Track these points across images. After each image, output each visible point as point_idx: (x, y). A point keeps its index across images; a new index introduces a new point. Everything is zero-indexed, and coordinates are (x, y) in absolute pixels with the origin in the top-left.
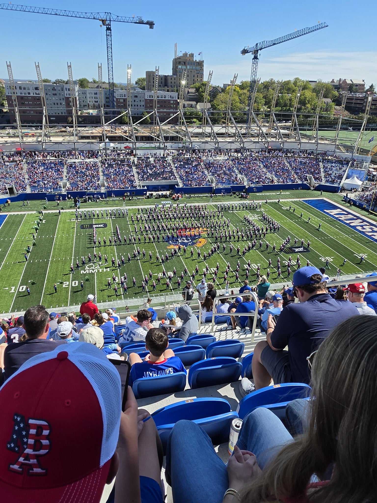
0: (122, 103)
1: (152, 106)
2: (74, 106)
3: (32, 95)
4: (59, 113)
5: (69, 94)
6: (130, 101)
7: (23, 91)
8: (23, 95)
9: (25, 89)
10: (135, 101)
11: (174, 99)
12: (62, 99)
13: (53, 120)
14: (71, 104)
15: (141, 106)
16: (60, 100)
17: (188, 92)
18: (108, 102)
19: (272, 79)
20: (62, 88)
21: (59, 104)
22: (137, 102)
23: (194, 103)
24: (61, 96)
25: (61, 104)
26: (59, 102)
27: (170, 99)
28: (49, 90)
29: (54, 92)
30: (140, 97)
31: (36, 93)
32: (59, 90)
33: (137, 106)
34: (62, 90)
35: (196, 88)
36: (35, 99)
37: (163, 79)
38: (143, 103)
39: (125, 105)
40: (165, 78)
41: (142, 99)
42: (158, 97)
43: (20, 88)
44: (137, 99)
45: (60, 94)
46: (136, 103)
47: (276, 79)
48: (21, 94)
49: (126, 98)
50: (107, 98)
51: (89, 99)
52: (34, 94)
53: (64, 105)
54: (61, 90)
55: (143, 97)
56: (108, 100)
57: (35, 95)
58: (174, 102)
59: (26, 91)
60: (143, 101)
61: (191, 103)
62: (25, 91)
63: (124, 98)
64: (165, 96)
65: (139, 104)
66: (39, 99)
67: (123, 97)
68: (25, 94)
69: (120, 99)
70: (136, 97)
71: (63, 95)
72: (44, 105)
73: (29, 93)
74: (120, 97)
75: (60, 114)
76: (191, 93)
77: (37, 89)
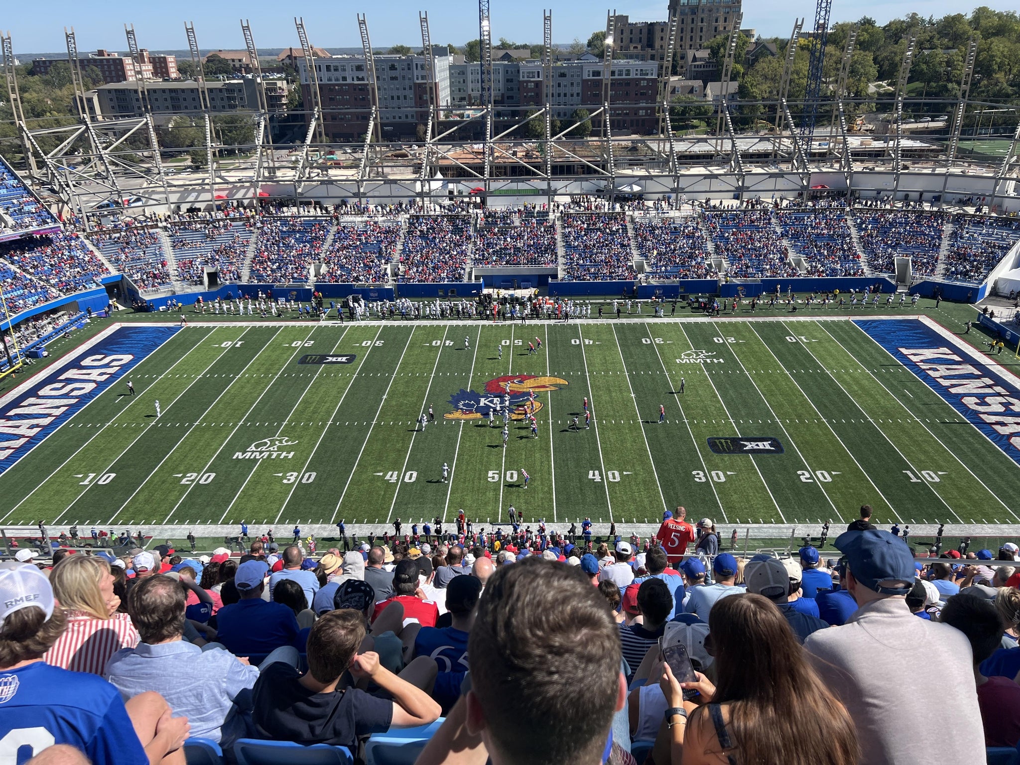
0: (531, 90)
1: (598, 96)
2: (432, 103)
3: (349, 81)
4: (400, 118)
5: (423, 77)
6: (550, 86)
7: (334, 75)
8: (333, 82)
9: (336, 70)
10: (559, 85)
11: (649, 77)
12: (407, 88)
13: (387, 131)
14: (427, 97)
15: (572, 95)
16: (405, 89)
17: (695, 59)
18: (512, 89)
19: (915, 14)
20: (409, 65)
21: (402, 98)
22: (565, 86)
23: (698, 83)
24: (407, 81)
25: (405, 98)
26: (401, 93)
27: (639, 76)
28: (383, 69)
29: (393, 73)
30: (572, 76)
31: (357, 77)
32: (403, 69)
33: (565, 95)
34: (409, 69)
35: (712, 48)
36: (355, 89)
37: (645, 31)
38: (577, 89)
39: (537, 94)
40: (649, 30)
41: (576, 80)
42: (613, 73)
43: (328, 68)
44: (564, 81)
45: (404, 77)
46: (562, 90)
47: (925, 14)
48: (330, 80)
49: (540, 79)
50: (508, 80)
51: (470, 86)
52: (353, 79)
53: (411, 99)
54: (406, 68)
55: (578, 76)
56: (510, 85)
57: (356, 82)
58: (648, 84)
59: (340, 74)
60: (578, 84)
61: (690, 83)
62: (337, 74)
63: (536, 79)
64: (628, 71)
65: (568, 90)
66: (364, 89)
67: (533, 77)
68: (337, 80)
69: (527, 82)
70: (563, 75)
71: (409, 79)
72: (374, 104)
73: (344, 79)
74: (528, 77)
75: (404, 119)
76: (701, 59)
77: (359, 68)
